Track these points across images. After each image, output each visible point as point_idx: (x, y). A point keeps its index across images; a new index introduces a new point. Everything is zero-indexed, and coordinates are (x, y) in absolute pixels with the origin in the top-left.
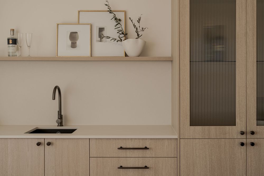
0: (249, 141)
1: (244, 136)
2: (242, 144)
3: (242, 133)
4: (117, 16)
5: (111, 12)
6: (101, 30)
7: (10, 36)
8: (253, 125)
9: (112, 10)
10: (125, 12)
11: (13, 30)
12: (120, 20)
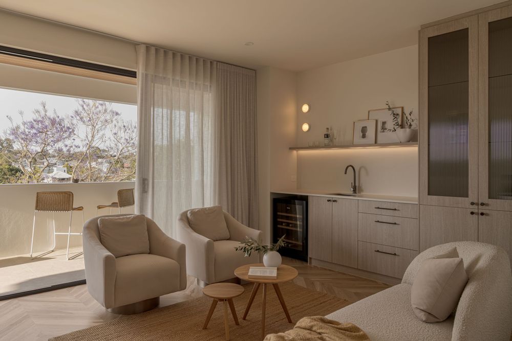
0: (480, 211)
1: (475, 206)
2: (472, 213)
3: (472, 204)
4: (394, 112)
5: (390, 109)
6: (384, 123)
7: (326, 133)
8: (484, 198)
9: (391, 107)
10: (403, 108)
11: (328, 129)
12: (398, 115)
